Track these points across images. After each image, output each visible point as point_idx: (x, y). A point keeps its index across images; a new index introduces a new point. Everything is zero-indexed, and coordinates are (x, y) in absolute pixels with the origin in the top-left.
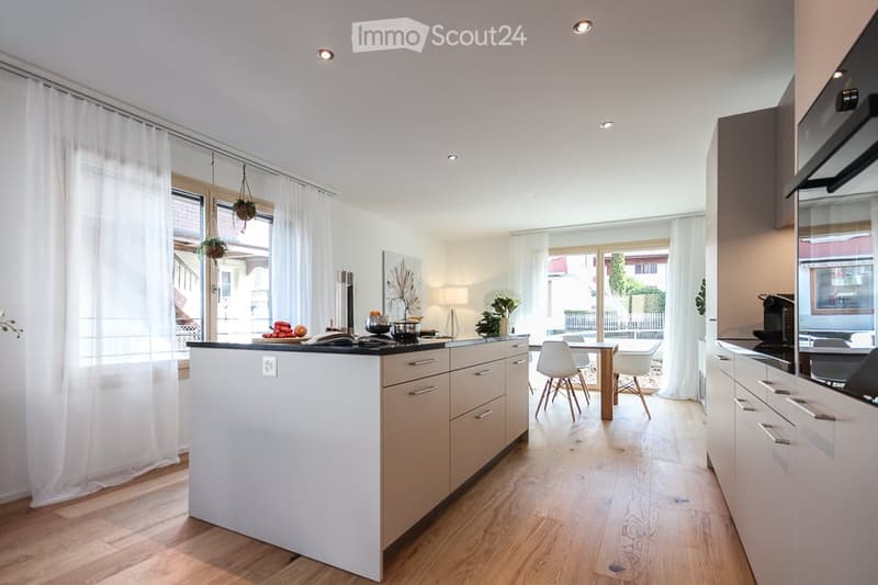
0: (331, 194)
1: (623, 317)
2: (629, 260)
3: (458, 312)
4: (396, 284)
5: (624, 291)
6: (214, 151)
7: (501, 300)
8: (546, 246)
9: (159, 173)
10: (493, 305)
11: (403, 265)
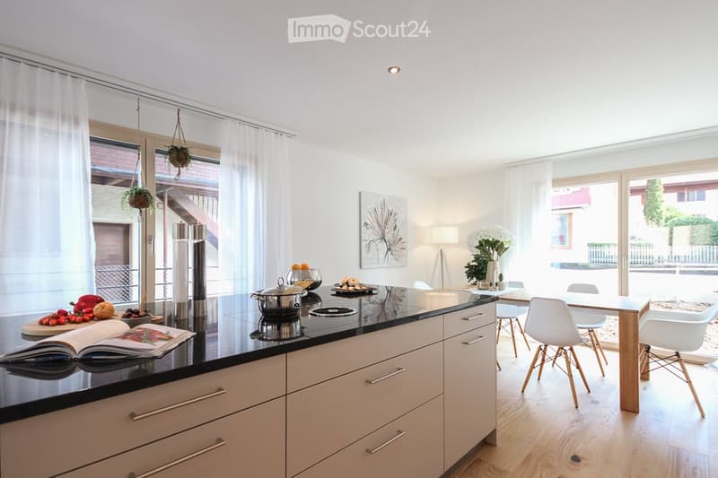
0: (290, 136)
1: (660, 250)
2: (668, 188)
3: (448, 253)
4: (376, 225)
5: (662, 221)
6: (140, 95)
7: (487, 242)
8: (549, 177)
9: (77, 122)
10: (477, 247)
11: (384, 205)
